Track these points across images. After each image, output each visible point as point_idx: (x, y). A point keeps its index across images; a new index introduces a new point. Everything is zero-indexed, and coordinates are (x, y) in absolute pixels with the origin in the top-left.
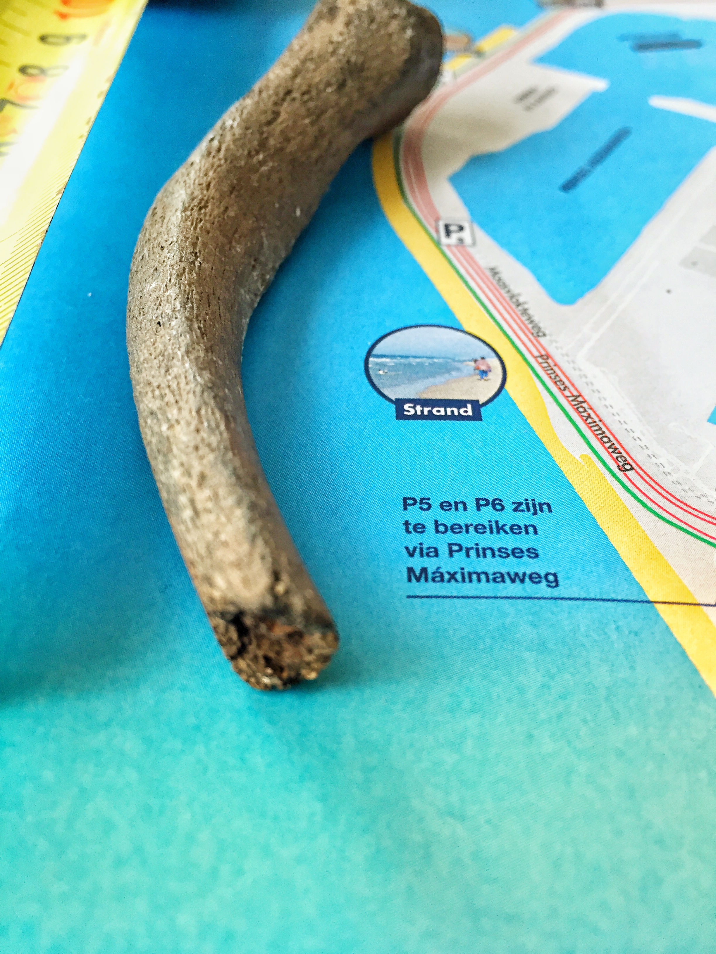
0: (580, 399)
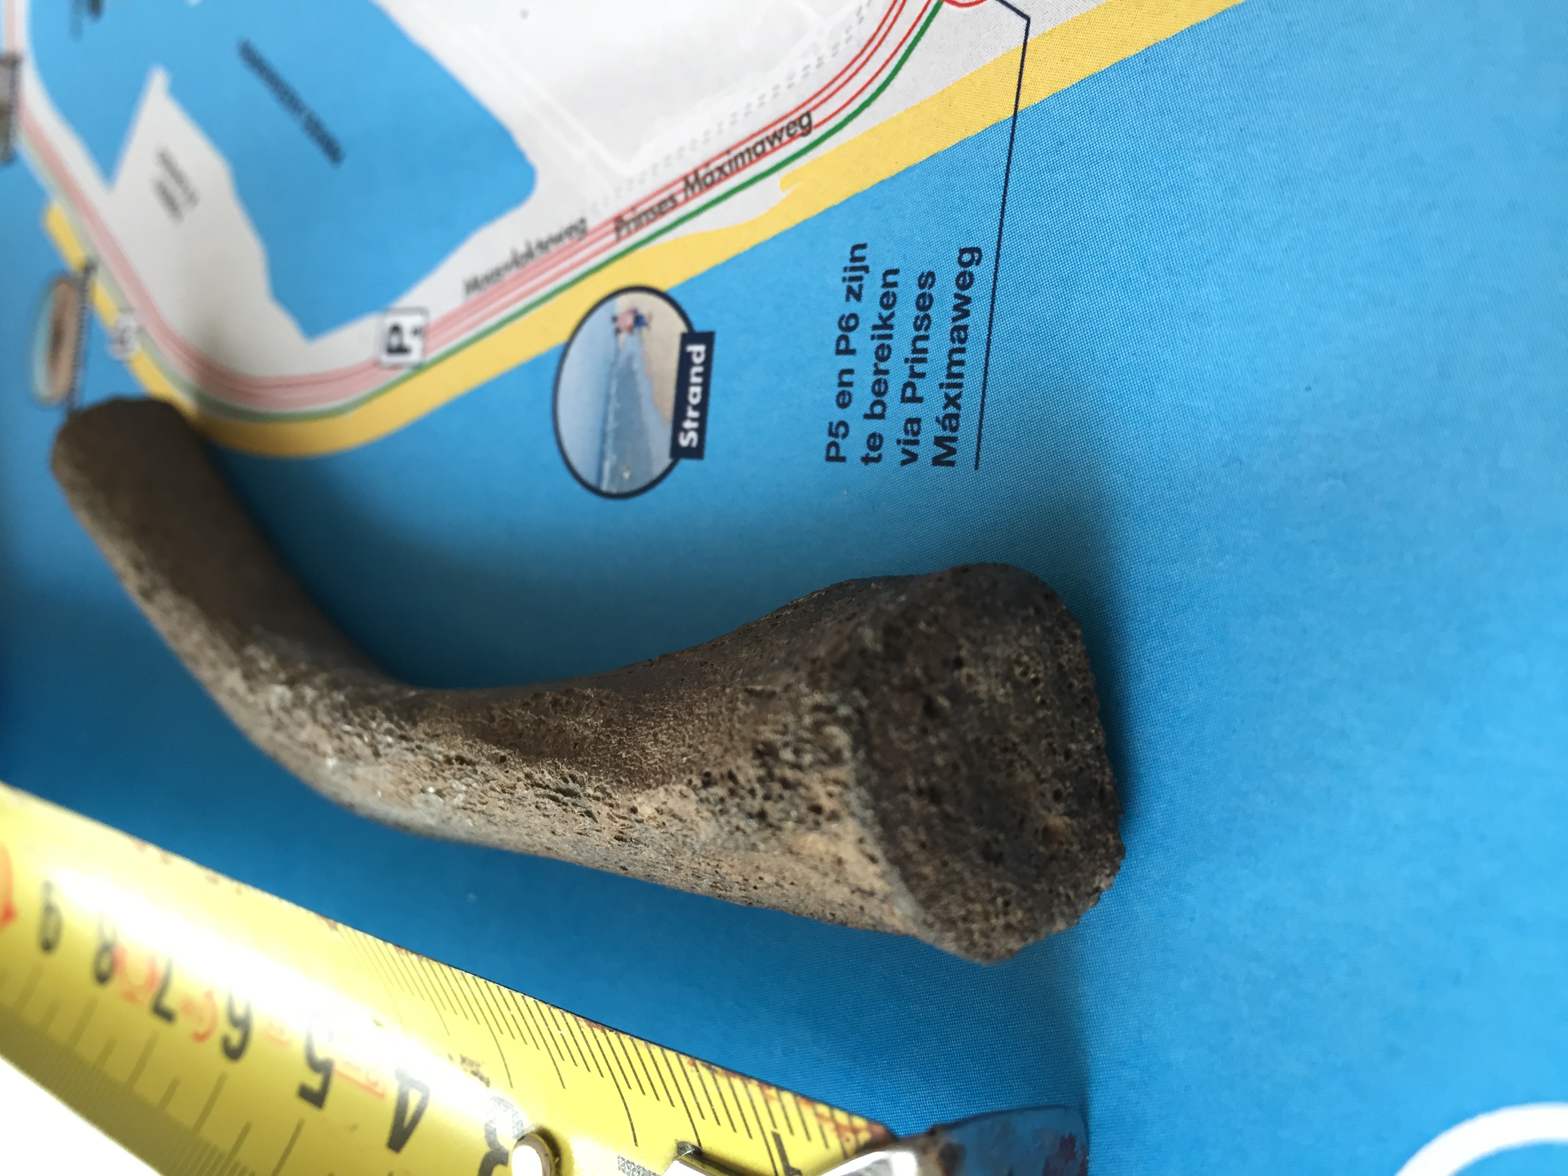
0: (692, 179)
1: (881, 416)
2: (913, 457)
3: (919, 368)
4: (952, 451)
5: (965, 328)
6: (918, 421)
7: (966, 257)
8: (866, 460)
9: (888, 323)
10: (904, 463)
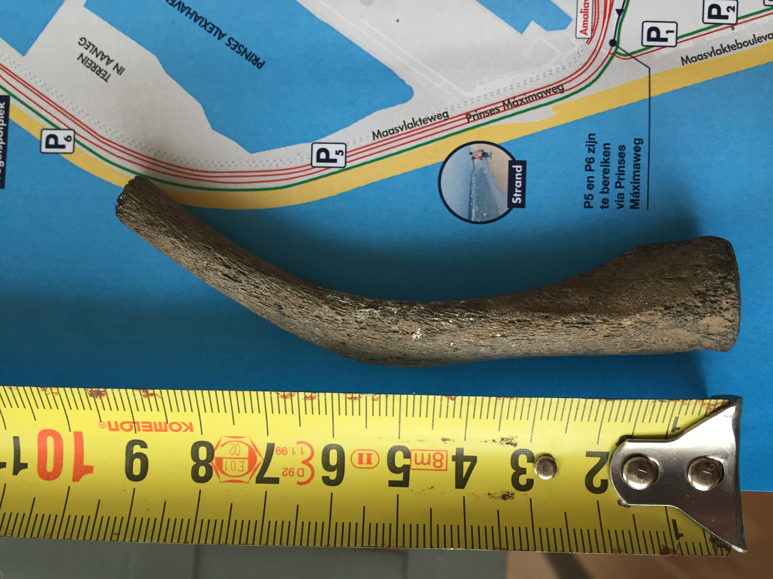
0: (506, 102)
1: (607, 193)
2: (622, 206)
3: (621, 177)
4: (638, 204)
5: (639, 164)
6: (623, 194)
7: (637, 142)
8: (602, 207)
9: (608, 161)
10: (618, 208)
